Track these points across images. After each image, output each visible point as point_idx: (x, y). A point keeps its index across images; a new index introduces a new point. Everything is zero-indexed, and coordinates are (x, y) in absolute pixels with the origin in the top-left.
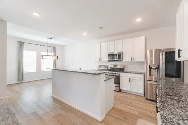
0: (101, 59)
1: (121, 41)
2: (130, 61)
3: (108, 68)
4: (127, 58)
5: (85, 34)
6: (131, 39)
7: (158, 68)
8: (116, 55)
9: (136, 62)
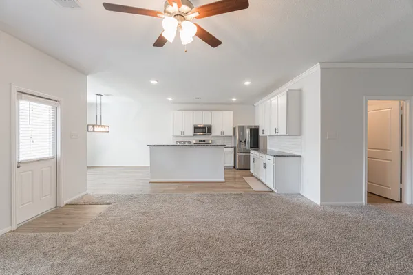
0: (183, 133)
1: (210, 112)
2: (220, 135)
4: (216, 132)
7: (245, 142)
8: (204, 128)
9: (226, 137)
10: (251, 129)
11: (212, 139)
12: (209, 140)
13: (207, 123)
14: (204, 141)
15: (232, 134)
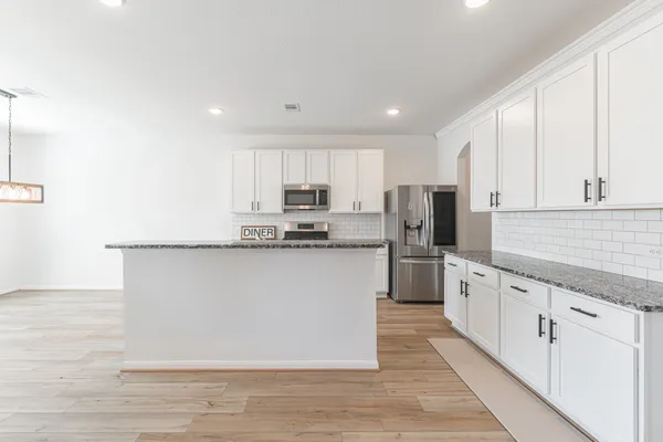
0: (256, 206)
1: (326, 152)
2: (351, 210)
3: (278, 233)
4: (340, 203)
5: (216, 111)
6: (353, 152)
7: (419, 228)
8: (312, 192)
9: (366, 214)
10: (435, 194)
11: (330, 220)
12: (323, 223)
13: (318, 179)
14: (311, 226)
15: (380, 208)
